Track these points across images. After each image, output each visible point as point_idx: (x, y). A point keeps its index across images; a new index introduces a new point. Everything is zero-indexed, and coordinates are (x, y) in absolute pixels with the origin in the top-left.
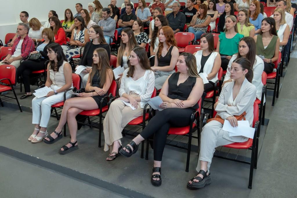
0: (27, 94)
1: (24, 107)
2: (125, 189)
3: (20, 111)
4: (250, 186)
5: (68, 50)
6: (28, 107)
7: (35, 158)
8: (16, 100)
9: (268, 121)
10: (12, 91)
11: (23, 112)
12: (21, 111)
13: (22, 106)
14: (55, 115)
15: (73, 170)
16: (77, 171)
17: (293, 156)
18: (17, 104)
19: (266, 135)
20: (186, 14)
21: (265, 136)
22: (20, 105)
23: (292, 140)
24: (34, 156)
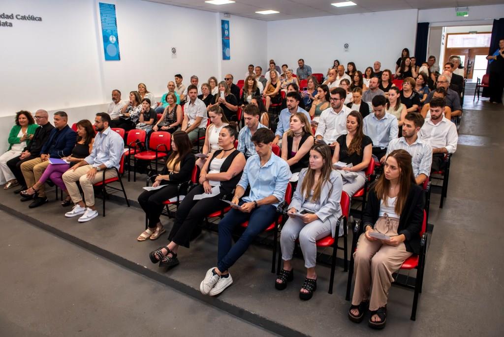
1: (130, 200)
2: (252, 314)
3: (127, 206)
4: (413, 317)
7: (142, 267)
8: (123, 192)
9: (432, 226)
12: (129, 206)
14: (167, 213)
15: (187, 285)
16: (192, 287)
17: (466, 274)
18: (124, 197)
22: (128, 199)
23: (464, 253)
24: (142, 265)
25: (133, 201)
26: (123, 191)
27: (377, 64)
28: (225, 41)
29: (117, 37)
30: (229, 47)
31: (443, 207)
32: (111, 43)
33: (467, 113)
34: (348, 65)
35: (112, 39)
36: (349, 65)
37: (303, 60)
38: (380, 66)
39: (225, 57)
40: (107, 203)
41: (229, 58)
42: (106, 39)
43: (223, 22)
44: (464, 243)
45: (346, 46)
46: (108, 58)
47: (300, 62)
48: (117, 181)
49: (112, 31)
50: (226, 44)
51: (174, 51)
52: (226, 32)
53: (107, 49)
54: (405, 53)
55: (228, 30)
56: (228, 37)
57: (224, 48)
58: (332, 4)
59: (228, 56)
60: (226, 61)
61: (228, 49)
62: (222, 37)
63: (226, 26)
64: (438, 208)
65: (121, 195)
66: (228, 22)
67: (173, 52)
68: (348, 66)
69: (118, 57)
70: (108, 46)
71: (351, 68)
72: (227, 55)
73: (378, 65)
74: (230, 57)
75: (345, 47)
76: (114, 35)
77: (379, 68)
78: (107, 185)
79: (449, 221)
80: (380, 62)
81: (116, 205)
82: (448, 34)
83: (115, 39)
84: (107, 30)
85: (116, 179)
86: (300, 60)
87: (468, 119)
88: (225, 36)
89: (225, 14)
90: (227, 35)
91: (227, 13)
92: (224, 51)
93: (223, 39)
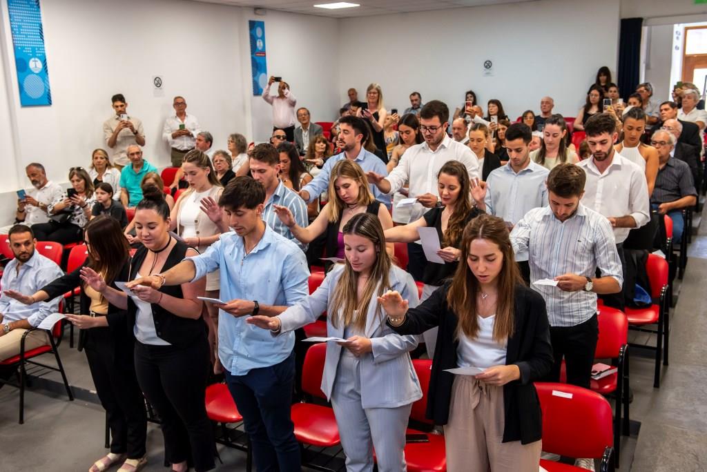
1: (76, 388)
3: (68, 398)
6: (85, 390)
8: (59, 373)
9: (638, 425)
10: (53, 353)
11: (76, 400)
12: (71, 399)
13: (72, 387)
18: (63, 382)
19: (633, 465)
21: (631, 467)
22: (69, 385)
25: (79, 389)
26: (61, 370)
27: (547, 102)
28: (258, 60)
29: (45, 60)
30: (265, 72)
31: (661, 387)
32: (33, 73)
34: (489, 103)
35: (35, 65)
36: (491, 105)
37: (419, 95)
38: (552, 106)
39: (258, 92)
40: (29, 395)
42: (22, 66)
43: (253, 25)
44: (696, 457)
45: (488, 65)
46: (27, 102)
47: (414, 98)
48: (50, 351)
49: (33, 49)
50: (258, 66)
51: (158, 82)
52: (259, 44)
53: (25, 85)
54: (603, 78)
55: (263, 38)
56: (263, 52)
57: (254, 75)
61: (263, 74)
62: (252, 53)
63: (259, 32)
64: (651, 389)
65: (56, 377)
66: (262, 25)
67: (156, 85)
68: (489, 107)
69: (47, 100)
70: (26, 80)
71: (495, 109)
73: (547, 104)
75: (486, 67)
76: (39, 58)
77: (550, 110)
78: (30, 360)
79: (670, 415)
80: (552, 97)
81: (47, 398)
83: (40, 65)
84: (23, 48)
85: (47, 348)
86: (414, 94)
88: (257, 51)
89: (257, 9)
90: (260, 49)
91: (259, 8)
92: (256, 78)
93: (254, 56)
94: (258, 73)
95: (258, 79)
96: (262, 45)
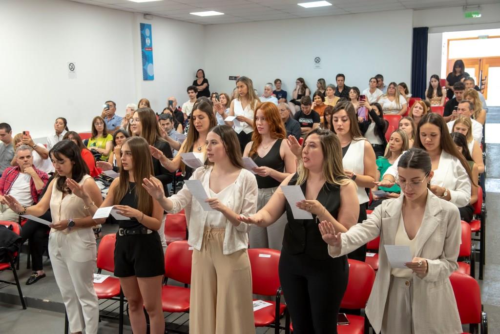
0: (37, 274)
1: (29, 298)
5: (104, 189)
6: (38, 300)
10: (11, 269)
11: (28, 308)
12: (25, 308)
13: (26, 298)
18: (18, 294)
20: (301, 120)
22: (24, 297)
26: (18, 284)
28: (147, 53)
30: (152, 62)
33: (493, 148)
39: (147, 77)
41: (152, 78)
43: (143, 27)
45: (317, 60)
50: (147, 58)
51: (72, 67)
52: (148, 41)
55: (150, 37)
56: (151, 48)
57: (144, 64)
58: (299, 4)
59: (151, 75)
60: (148, 82)
61: (150, 64)
62: (142, 48)
63: (147, 32)
66: (149, 27)
67: (71, 69)
72: (150, 73)
74: (153, 76)
75: (316, 62)
82: (449, 41)
87: (495, 157)
88: (146, 47)
89: (146, 15)
90: (148, 45)
91: (147, 14)
92: (145, 67)
93: (144, 50)
94: (147, 63)
95: (147, 67)
96: (149, 42)
